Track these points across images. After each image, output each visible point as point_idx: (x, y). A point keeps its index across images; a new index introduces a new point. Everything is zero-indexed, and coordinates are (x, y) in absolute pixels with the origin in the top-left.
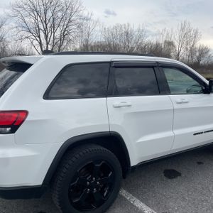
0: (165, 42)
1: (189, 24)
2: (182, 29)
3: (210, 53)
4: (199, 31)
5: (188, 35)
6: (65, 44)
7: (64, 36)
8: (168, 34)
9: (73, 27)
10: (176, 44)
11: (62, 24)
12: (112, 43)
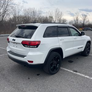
0: (50, 16)
1: (59, 9)
2: (56, 11)
3: (66, 22)
4: (63, 13)
5: (58, 14)
6: (5, 16)
7: (5, 12)
8: (51, 13)
9: (10, 8)
10: (54, 17)
11: (4, 6)
12: (27, 16)
